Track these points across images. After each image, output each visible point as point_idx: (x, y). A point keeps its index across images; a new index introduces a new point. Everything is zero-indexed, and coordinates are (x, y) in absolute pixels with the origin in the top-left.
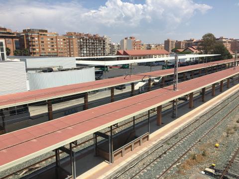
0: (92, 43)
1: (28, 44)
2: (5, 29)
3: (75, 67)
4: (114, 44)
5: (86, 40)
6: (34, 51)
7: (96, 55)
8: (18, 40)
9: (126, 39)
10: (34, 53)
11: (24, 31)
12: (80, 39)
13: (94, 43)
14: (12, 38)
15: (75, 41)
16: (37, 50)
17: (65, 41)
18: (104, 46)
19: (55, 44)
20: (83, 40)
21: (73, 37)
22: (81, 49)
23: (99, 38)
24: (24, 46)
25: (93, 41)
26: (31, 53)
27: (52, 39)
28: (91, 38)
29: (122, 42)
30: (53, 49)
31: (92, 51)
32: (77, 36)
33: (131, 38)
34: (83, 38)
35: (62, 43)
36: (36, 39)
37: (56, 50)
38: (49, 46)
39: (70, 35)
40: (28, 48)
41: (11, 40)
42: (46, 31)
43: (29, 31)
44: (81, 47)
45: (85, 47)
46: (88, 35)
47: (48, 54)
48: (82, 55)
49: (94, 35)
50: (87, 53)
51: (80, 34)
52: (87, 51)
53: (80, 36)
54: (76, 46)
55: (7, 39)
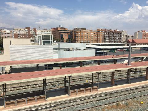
0: (112, 35)
1: (75, 36)
2: (65, 29)
3: (85, 48)
4: (129, 35)
5: (109, 33)
6: (78, 40)
7: (114, 42)
8: (70, 34)
9: (138, 32)
10: (78, 41)
11: (74, 29)
12: (105, 32)
13: (114, 35)
14: (67, 33)
15: (101, 34)
16: (79, 39)
17: (95, 34)
18: (120, 37)
19: (89, 36)
20: (106, 33)
21: (100, 32)
22: (105, 39)
23: (117, 32)
24: (73, 37)
25: (113, 34)
26: (76, 41)
27: (88, 33)
28: (112, 32)
29: (135, 34)
30: (88, 39)
31: (112, 40)
32: (103, 31)
33: (142, 31)
34: (106, 32)
35: (93, 35)
36: (79, 33)
37: (89, 39)
38: (86, 37)
39: (98, 31)
40: (75, 38)
41: (67, 34)
42: (85, 29)
43: (76, 29)
44: (104, 38)
45: (107, 37)
46: (110, 30)
47: (84, 41)
48: (105, 42)
49: (114, 30)
50: (108, 41)
51: (105, 30)
52: (108, 40)
53: (104, 31)
54: (101, 37)
55: (65, 34)
